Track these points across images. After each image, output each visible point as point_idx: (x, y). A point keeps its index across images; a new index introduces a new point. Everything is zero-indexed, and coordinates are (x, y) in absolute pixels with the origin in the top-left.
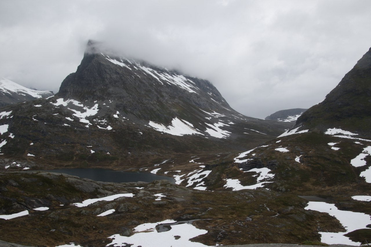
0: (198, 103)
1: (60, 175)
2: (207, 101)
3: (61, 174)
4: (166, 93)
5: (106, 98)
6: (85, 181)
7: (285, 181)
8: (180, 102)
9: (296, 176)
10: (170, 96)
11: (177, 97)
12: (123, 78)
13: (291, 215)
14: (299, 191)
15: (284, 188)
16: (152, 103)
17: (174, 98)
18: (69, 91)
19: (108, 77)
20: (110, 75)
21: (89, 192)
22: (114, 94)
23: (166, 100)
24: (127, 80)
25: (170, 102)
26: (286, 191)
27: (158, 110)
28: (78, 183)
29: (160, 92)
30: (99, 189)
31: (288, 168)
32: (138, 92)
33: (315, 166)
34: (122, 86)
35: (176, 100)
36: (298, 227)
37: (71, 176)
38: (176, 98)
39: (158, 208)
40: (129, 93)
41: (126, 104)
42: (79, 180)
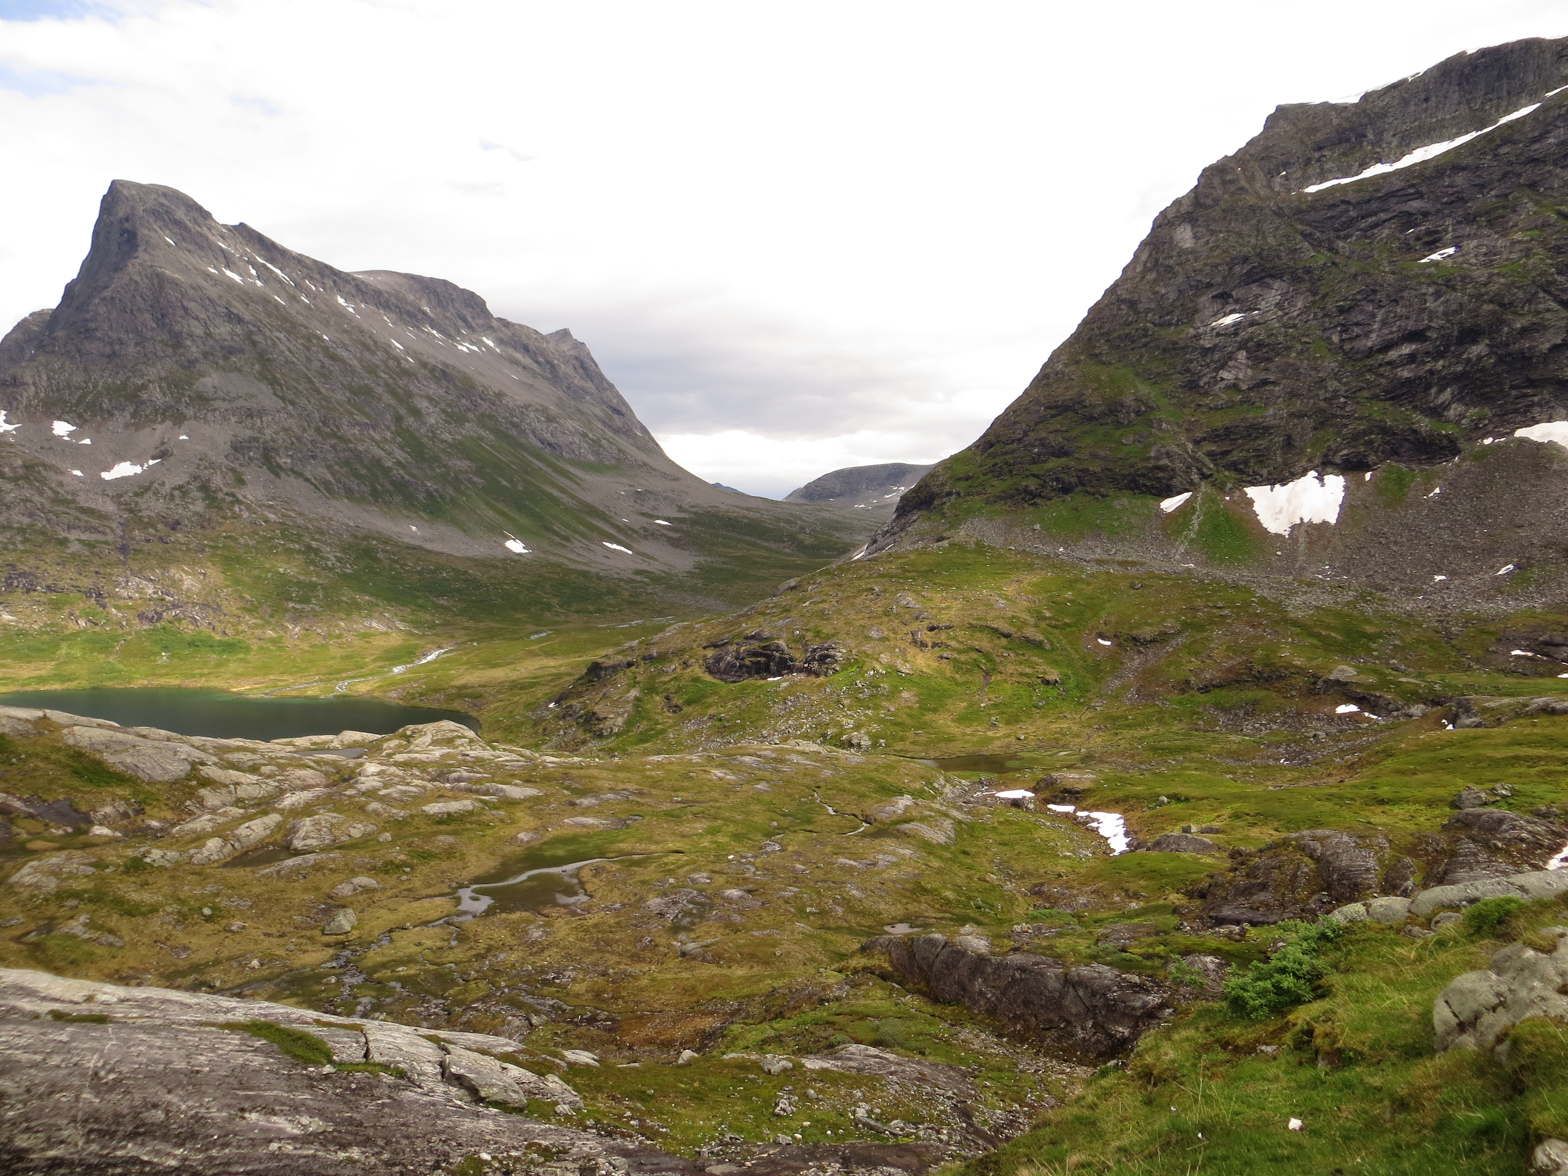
0: (552, 440)
1: (40, 718)
2: (585, 435)
3: (40, 713)
4: (430, 399)
5: (190, 412)
6: (144, 736)
7: (869, 712)
8: (485, 434)
9: (905, 695)
10: (443, 411)
11: (471, 415)
12: (258, 338)
13: (907, 826)
14: (914, 743)
15: (866, 738)
16: (377, 437)
17: (459, 419)
18: (30, 381)
19: (199, 331)
20: (206, 326)
21: (166, 778)
22: (224, 400)
23: (432, 426)
24: (274, 345)
25: (447, 436)
26: (875, 745)
27: (399, 463)
28: (118, 748)
29: (405, 398)
30: (203, 764)
31: (878, 667)
32: (319, 393)
33: (963, 658)
34: (257, 367)
35: (470, 429)
36: (935, 863)
37: (84, 719)
38: (468, 421)
39: (443, 827)
40: (283, 399)
41: (273, 440)
42: (120, 736)
